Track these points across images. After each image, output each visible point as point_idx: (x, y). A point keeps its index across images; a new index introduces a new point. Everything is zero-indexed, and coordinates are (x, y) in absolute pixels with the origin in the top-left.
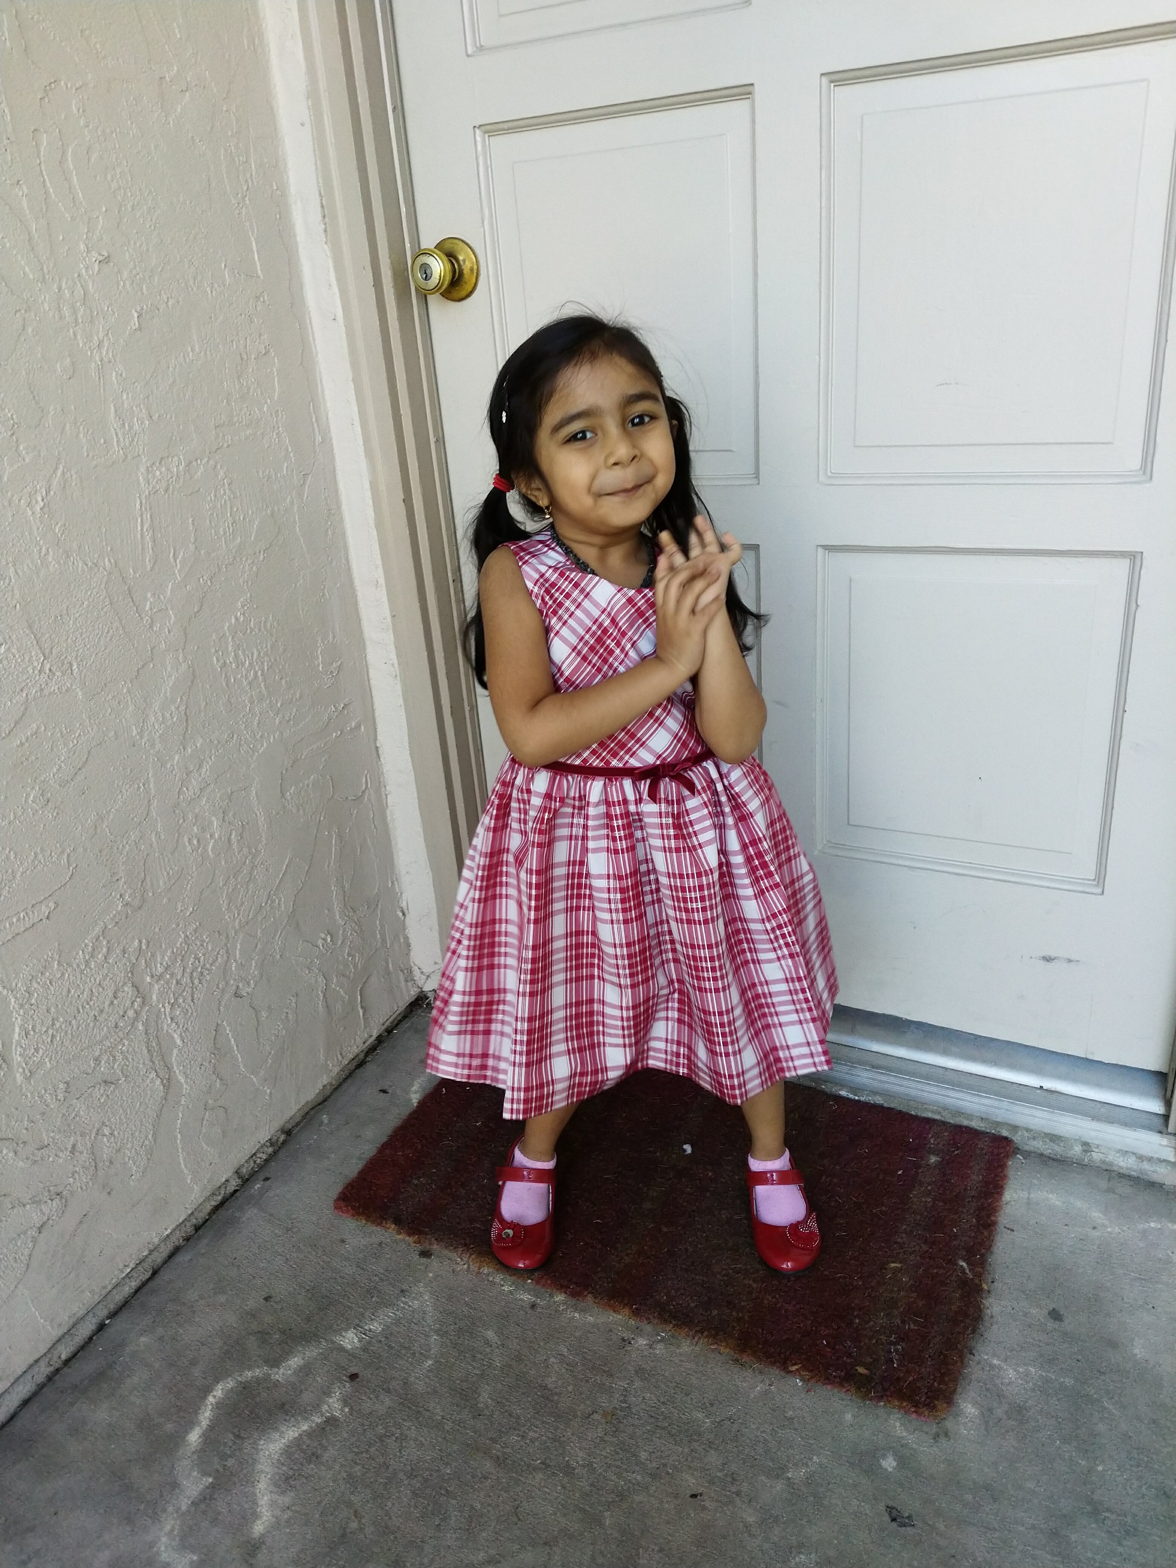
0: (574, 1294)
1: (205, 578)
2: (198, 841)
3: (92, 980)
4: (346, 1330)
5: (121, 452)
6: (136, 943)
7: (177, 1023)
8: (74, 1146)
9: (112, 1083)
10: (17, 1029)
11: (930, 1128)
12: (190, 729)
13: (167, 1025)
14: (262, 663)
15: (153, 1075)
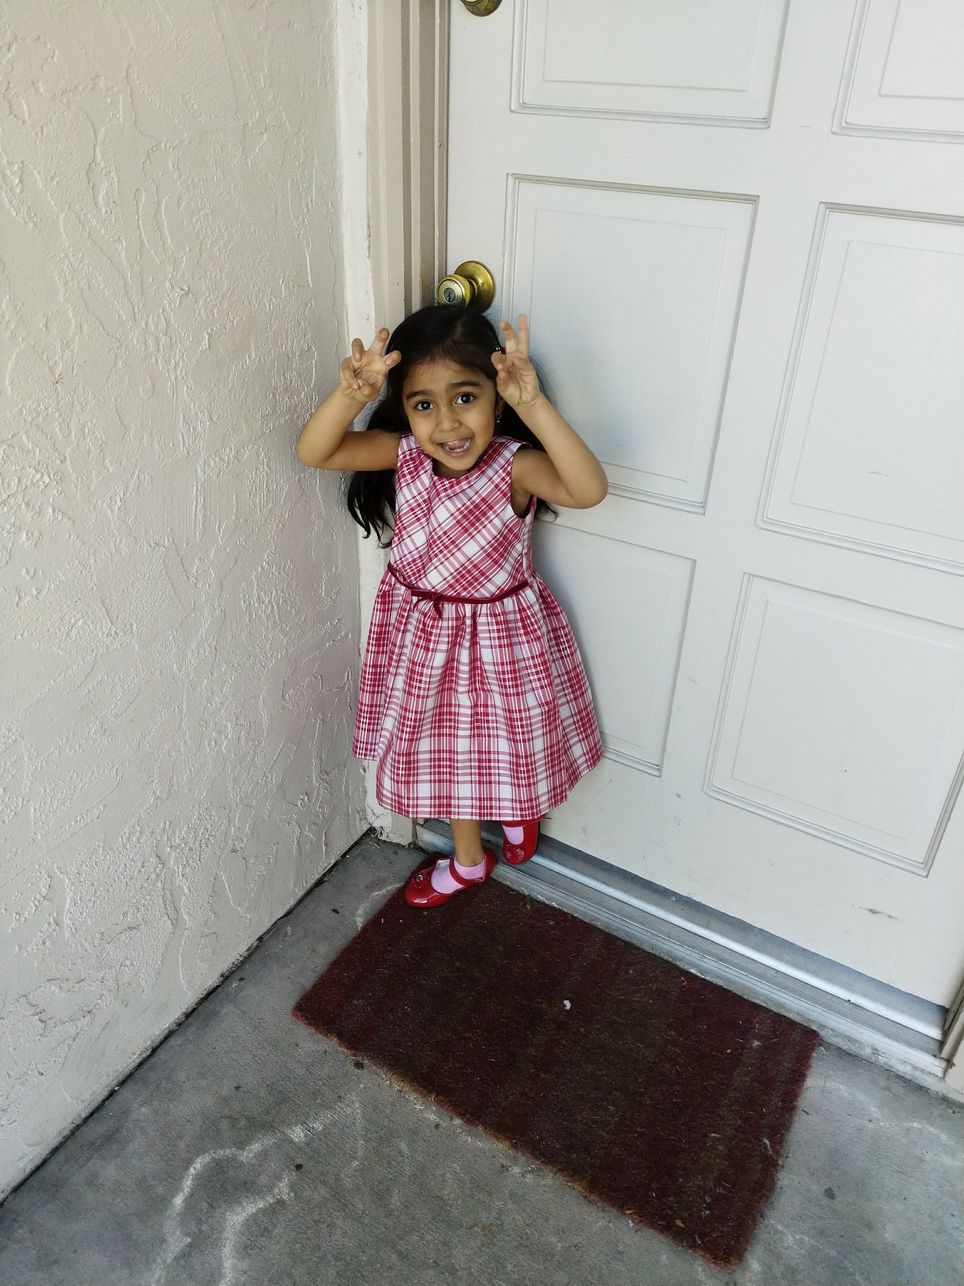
0: (469, 1122)
1: (241, 540)
2: (215, 743)
3: (127, 858)
4: (296, 1125)
5: (185, 450)
6: (162, 825)
7: (186, 878)
8: (103, 978)
9: (134, 928)
10: (69, 901)
11: (757, 1014)
12: (217, 659)
13: (179, 880)
14: (279, 599)
15: (166, 918)
